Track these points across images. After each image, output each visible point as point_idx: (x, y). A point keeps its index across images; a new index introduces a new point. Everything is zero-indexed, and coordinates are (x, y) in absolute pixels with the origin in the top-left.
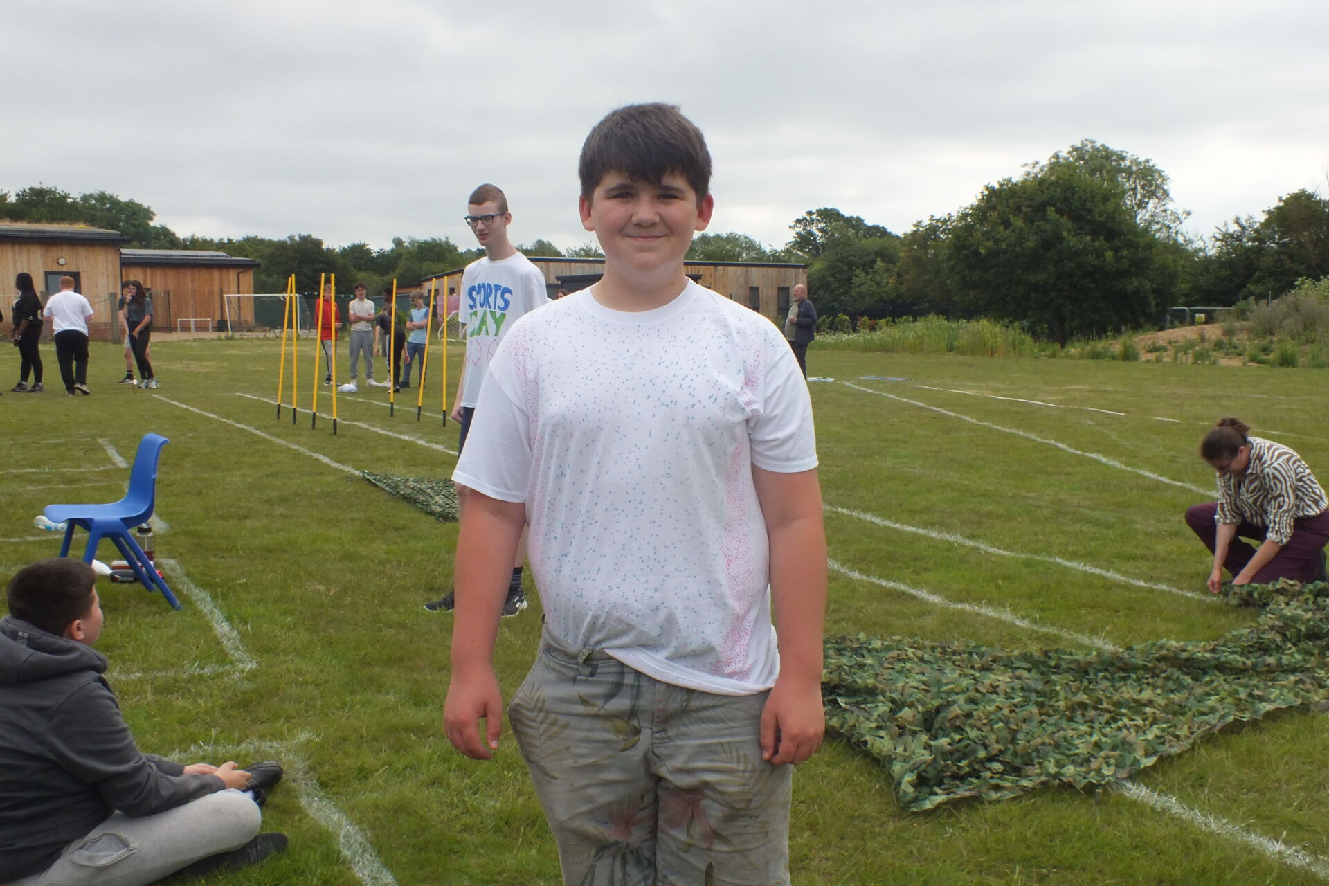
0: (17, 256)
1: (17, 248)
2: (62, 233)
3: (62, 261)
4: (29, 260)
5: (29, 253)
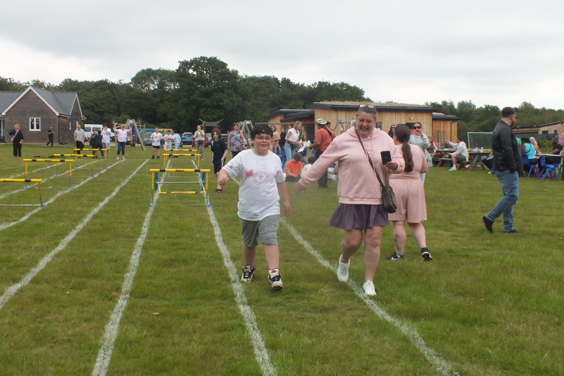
0: (396, 117)
1: (397, 114)
2: (413, 107)
3: (412, 119)
4: (400, 118)
5: (400, 115)
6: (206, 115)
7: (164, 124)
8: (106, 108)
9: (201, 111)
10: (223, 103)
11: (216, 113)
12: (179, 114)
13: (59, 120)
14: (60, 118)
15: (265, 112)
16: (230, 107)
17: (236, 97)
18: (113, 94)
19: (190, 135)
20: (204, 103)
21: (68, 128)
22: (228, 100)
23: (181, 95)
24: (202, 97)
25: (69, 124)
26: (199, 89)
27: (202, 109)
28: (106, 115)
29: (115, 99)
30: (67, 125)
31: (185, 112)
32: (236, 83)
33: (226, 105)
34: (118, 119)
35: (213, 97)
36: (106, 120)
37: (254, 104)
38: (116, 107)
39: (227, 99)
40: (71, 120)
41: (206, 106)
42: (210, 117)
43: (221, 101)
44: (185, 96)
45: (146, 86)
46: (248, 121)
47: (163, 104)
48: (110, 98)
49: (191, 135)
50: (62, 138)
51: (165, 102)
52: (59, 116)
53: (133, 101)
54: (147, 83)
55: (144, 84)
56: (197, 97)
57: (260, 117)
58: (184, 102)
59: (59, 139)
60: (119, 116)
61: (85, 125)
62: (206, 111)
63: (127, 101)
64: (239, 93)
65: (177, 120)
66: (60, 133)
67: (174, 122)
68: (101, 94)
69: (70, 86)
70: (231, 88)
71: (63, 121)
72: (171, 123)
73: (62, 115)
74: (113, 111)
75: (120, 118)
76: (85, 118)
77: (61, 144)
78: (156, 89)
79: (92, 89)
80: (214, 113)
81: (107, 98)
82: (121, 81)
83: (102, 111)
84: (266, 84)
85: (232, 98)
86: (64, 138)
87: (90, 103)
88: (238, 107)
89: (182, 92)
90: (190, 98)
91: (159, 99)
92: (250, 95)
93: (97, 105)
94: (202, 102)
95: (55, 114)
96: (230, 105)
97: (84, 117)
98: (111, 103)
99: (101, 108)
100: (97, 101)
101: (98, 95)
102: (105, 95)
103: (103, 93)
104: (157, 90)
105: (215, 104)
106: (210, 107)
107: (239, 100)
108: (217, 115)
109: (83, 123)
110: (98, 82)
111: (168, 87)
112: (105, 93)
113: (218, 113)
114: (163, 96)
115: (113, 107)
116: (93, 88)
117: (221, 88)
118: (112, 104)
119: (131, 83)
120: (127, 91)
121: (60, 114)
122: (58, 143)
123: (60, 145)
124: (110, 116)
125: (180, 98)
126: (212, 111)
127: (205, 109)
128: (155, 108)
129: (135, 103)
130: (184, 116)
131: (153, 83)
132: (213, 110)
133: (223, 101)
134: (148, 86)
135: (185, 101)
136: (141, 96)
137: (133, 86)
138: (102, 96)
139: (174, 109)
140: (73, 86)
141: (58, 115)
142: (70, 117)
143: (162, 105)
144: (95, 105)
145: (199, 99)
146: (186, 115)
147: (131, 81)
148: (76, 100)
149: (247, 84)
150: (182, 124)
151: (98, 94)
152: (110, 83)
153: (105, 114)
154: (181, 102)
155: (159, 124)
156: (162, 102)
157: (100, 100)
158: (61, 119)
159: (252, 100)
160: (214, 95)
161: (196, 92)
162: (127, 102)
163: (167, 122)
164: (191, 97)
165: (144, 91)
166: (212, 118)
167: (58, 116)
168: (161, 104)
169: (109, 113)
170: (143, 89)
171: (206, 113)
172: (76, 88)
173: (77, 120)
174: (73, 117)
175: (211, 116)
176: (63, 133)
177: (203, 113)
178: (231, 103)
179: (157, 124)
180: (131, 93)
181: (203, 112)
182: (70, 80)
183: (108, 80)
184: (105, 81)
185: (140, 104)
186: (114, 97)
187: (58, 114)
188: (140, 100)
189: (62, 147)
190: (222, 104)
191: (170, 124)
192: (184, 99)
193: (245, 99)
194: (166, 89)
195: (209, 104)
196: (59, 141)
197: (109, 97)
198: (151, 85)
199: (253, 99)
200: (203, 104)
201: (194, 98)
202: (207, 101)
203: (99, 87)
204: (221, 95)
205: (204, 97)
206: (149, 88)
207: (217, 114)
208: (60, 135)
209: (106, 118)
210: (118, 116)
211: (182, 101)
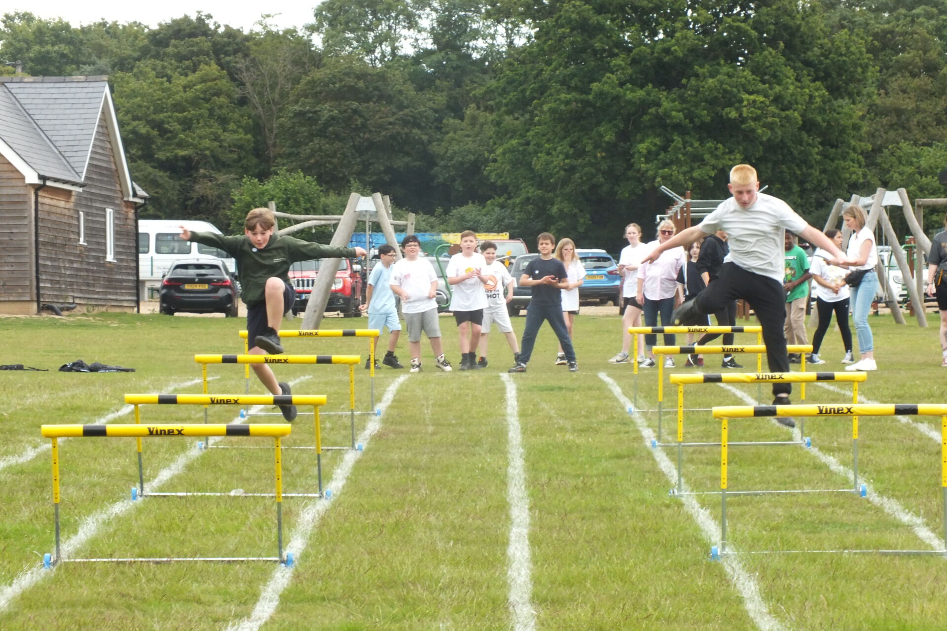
6: (665, 165)
7: (470, 210)
8: (207, 143)
9: (643, 147)
10: (737, 109)
11: (707, 157)
12: (538, 162)
13: (36, 202)
14: (40, 193)
15: (930, 145)
16: (770, 127)
17: (798, 79)
18: (233, 79)
19: (599, 259)
20: (652, 110)
21: (72, 236)
22: (761, 99)
23: (546, 75)
24: (642, 87)
25: (78, 219)
26: (630, 50)
27: (642, 141)
28: (204, 176)
29: (243, 101)
30: (70, 225)
31: (567, 156)
32: (793, 18)
33: (755, 119)
34: (263, 193)
35: (693, 82)
36: (202, 199)
37: (875, 111)
38: (249, 136)
39: (757, 92)
40: (85, 202)
41: (662, 125)
42: (681, 177)
43: (730, 100)
44: (563, 83)
45: (380, 39)
46: (895, 194)
47: (462, 119)
48: (223, 100)
49: (605, 259)
50: (52, 282)
51: (470, 111)
52: (37, 188)
53: (327, 110)
54: (383, 27)
55: (369, 28)
56: (622, 84)
57: (910, 170)
58: (563, 107)
59: (38, 287)
60: (263, 176)
61: (141, 222)
62: (665, 149)
63: (297, 108)
64: (807, 63)
65: (530, 191)
66: (41, 262)
67: (518, 200)
68: (183, 81)
69: (37, 48)
70: (772, 42)
71: (54, 210)
72: (502, 206)
73: (49, 183)
74: (235, 156)
75: (269, 186)
76: (141, 192)
77: (50, 309)
78: (428, 53)
79: (139, 59)
80: (697, 159)
81: (207, 100)
82: (268, 21)
83: (185, 159)
84: (929, 16)
85: (778, 88)
86: (58, 282)
87: (135, 123)
88: (808, 126)
89: (548, 63)
90: (588, 91)
91: (441, 99)
92: (859, 70)
93: (163, 131)
94: (644, 106)
95: (23, 178)
96: (770, 120)
97: (138, 188)
98: (223, 121)
99: (180, 145)
100: (162, 116)
101: (167, 84)
102: (198, 87)
103: (192, 77)
104: (434, 58)
105: (705, 115)
106: (678, 127)
107: (811, 97)
108: (714, 168)
109: (131, 213)
110: (169, 27)
111: (484, 38)
112: (198, 74)
113: (717, 157)
114: (458, 84)
115: (235, 136)
116: (145, 53)
117: (725, 43)
118: (232, 126)
119: (312, 29)
120: (297, 63)
121: (41, 177)
122: (35, 306)
123: (45, 315)
124: (222, 178)
125: (543, 90)
126: (689, 149)
127: (657, 141)
128: (425, 138)
129: (333, 118)
130: (562, 173)
131: (411, 23)
132: (696, 144)
133: (741, 101)
134: (388, 37)
135: (567, 103)
136: (361, 84)
137: (325, 41)
138: (185, 87)
139: (514, 142)
140: (49, 47)
141: (35, 180)
142: (81, 190)
143: (458, 121)
144: (155, 133)
145: (629, 96)
146: (572, 170)
147: (313, 21)
148: (103, 113)
149: (844, 18)
150: (555, 210)
151: (169, 81)
152: (221, 30)
153: (202, 171)
154: (546, 108)
155: (446, 212)
156: (456, 109)
157: (178, 107)
158: (46, 199)
159: (869, 96)
160: (697, 76)
161: (615, 62)
162: (299, 114)
163: (482, 200)
164: (595, 86)
165: (375, 59)
166: (692, 179)
167: (33, 185)
168: (451, 121)
169: (221, 165)
170: (370, 51)
171: (662, 155)
172: (63, 56)
173: (108, 200)
174: (93, 191)
175: (684, 169)
176: (51, 259)
177: (650, 156)
178: (772, 109)
179: (439, 210)
180: (318, 74)
181: (649, 152)
182: (28, 18)
183: (209, 17)
184: (199, 19)
185: (359, 121)
186: (237, 93)
187: (32, 178)
188: (355, 105)
189: (54, 325)
190: (734, 114)
191: (497, 209)
192: (563, 96)
193: (835, 91)
194: (475, 49)
195: (678, 116)
196: (38, 295)
197: (218, 94)
198: (405, 32)
199: (873, 89)
200: (646, 118)
201: (606, 88)
202: (666, 104)
203: (170, 50)
204: (730, 76)
205: (650, 86)
206: (394, 49)
207: (713, 162)
208: (41, 269)
209: (203, 188)
210: (261, 181)
211: (553, 105)
